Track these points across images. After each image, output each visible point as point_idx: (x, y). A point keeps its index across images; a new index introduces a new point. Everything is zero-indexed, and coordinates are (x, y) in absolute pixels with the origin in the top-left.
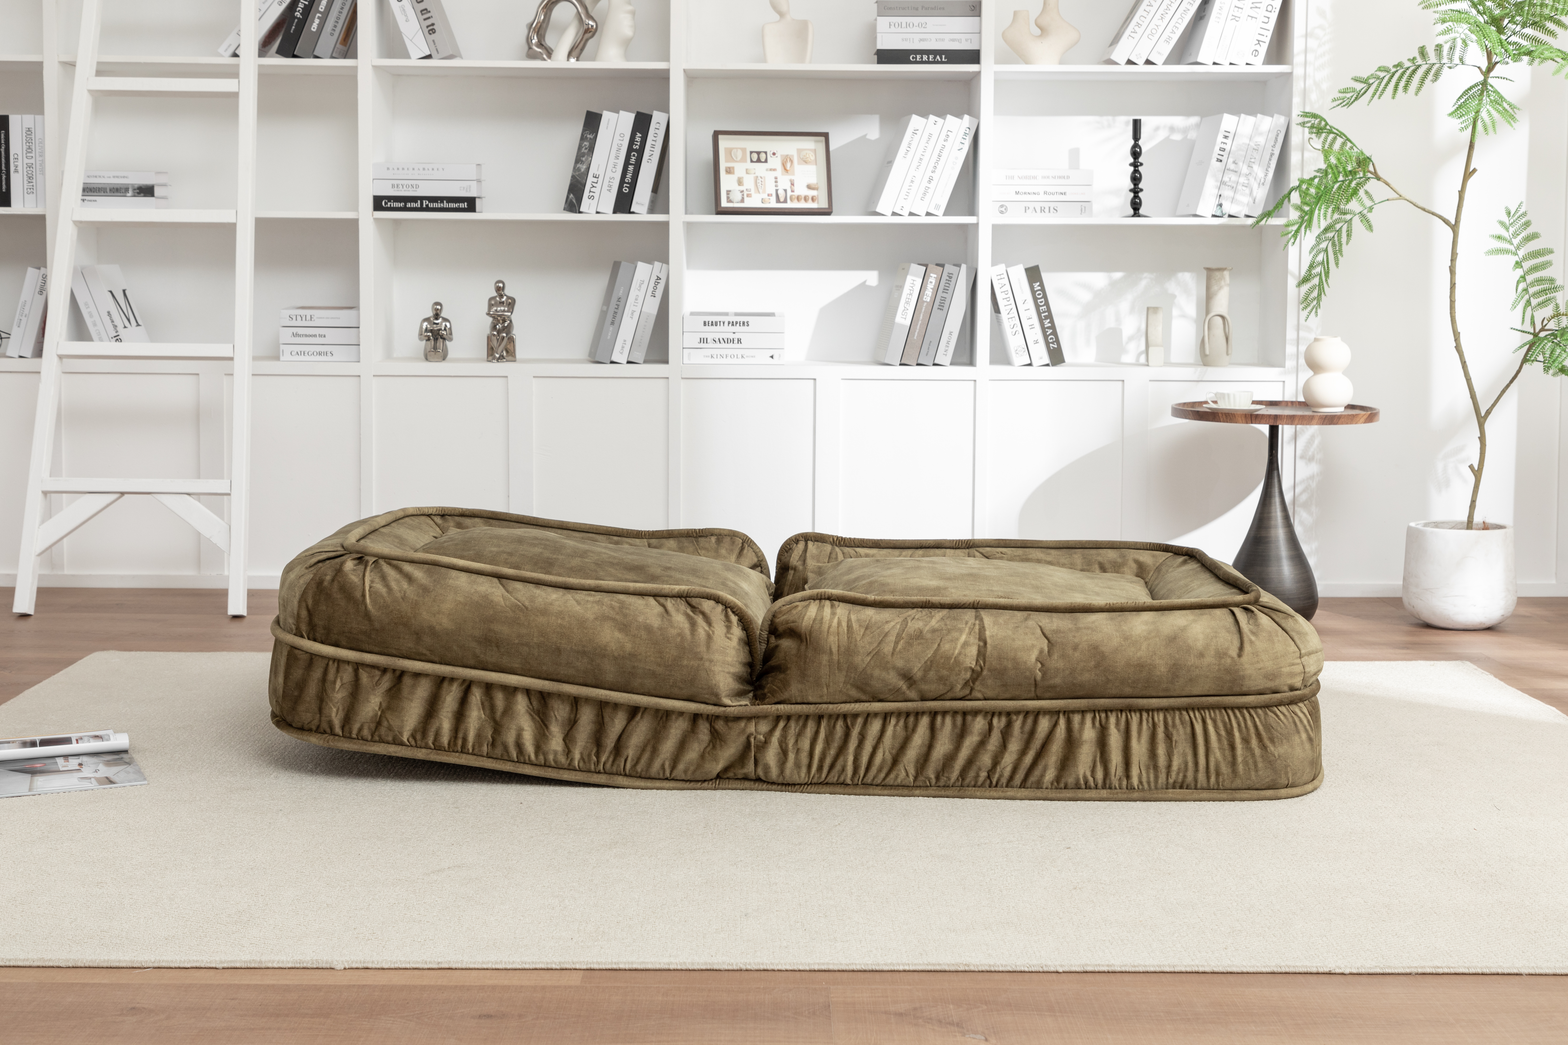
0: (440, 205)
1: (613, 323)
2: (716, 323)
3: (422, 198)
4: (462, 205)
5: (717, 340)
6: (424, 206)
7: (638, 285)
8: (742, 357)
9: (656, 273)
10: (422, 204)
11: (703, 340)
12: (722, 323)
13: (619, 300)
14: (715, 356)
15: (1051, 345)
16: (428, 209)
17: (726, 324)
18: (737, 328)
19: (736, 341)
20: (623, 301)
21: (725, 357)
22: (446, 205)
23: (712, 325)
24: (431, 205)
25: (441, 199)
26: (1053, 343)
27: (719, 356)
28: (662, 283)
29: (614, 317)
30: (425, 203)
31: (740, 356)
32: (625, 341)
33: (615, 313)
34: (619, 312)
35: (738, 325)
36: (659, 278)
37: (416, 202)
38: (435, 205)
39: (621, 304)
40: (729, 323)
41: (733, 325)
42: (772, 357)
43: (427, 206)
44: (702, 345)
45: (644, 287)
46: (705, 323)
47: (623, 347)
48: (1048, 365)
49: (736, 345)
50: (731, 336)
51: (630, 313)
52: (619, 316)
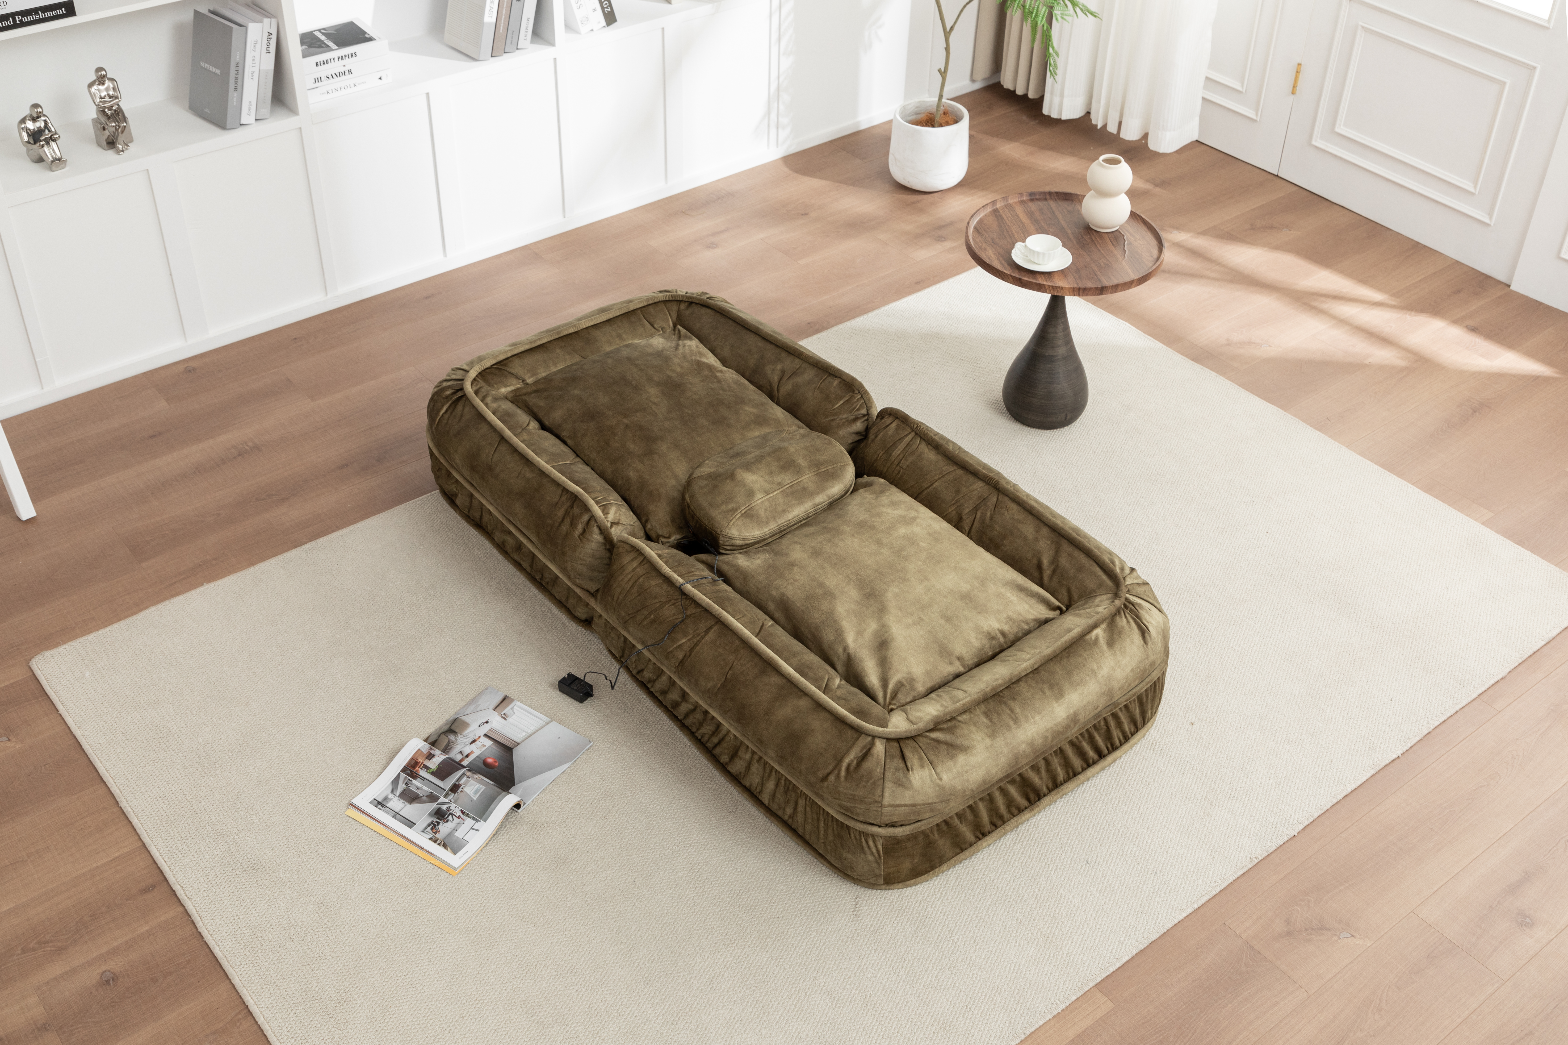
0: (35, 17)
1: (236, 89)
2: (327, 61)
3: (13, 15)
4: (59, 12)
5: (330, 77)
6: (18, 22)
7: (253, 46)
8: (355, 85)
9: (267, 29)
10: (14, 20)
11: (318, 80)
12: (332, 60)
13: (237, 65)
14: (330, 92)
15: (606, 9)
16: (22, 24)
17: (336, 59)
18: (346, 61)
19: (347, 73)
20: (241, 65)
21: (339, 89)
22: (41, 15)
23: (324, 64)
24: (25, 20)
25: (35, 11)
26: (607, 8)
27: (334, 90)
28: (274, 37)
29: (236, 83)
30: (18, 19)
31: (352, 85)
32: (250, 102)
33: (236, 78)
34: (240, 76)
35: (347, 58)
36: (270, 34)
37: (7, 20)
38: (30, 18)
39: (240, 69)
40: (339, 58)
41: (342, 59)
42: (380, 79)
43: (21, 21)
44: (317, 84)
45: (258, 46)
46: (317, 64)
47: (250, 109)
48: (604, 27)
49: (348, 76)
50: (342, 69)
51: (250, 74)
52: (239, 81)
